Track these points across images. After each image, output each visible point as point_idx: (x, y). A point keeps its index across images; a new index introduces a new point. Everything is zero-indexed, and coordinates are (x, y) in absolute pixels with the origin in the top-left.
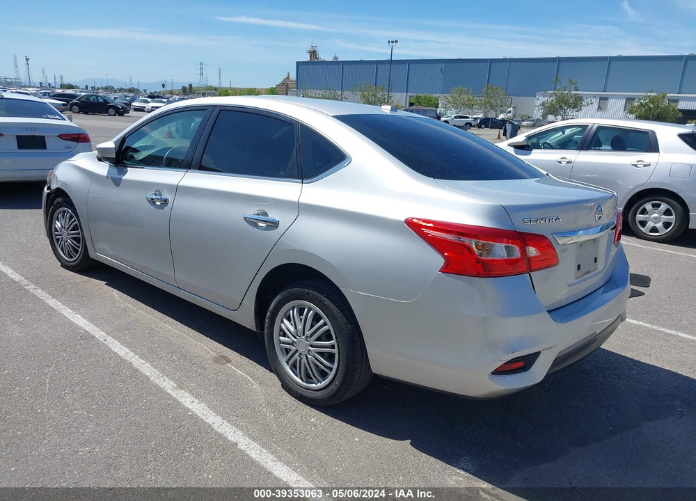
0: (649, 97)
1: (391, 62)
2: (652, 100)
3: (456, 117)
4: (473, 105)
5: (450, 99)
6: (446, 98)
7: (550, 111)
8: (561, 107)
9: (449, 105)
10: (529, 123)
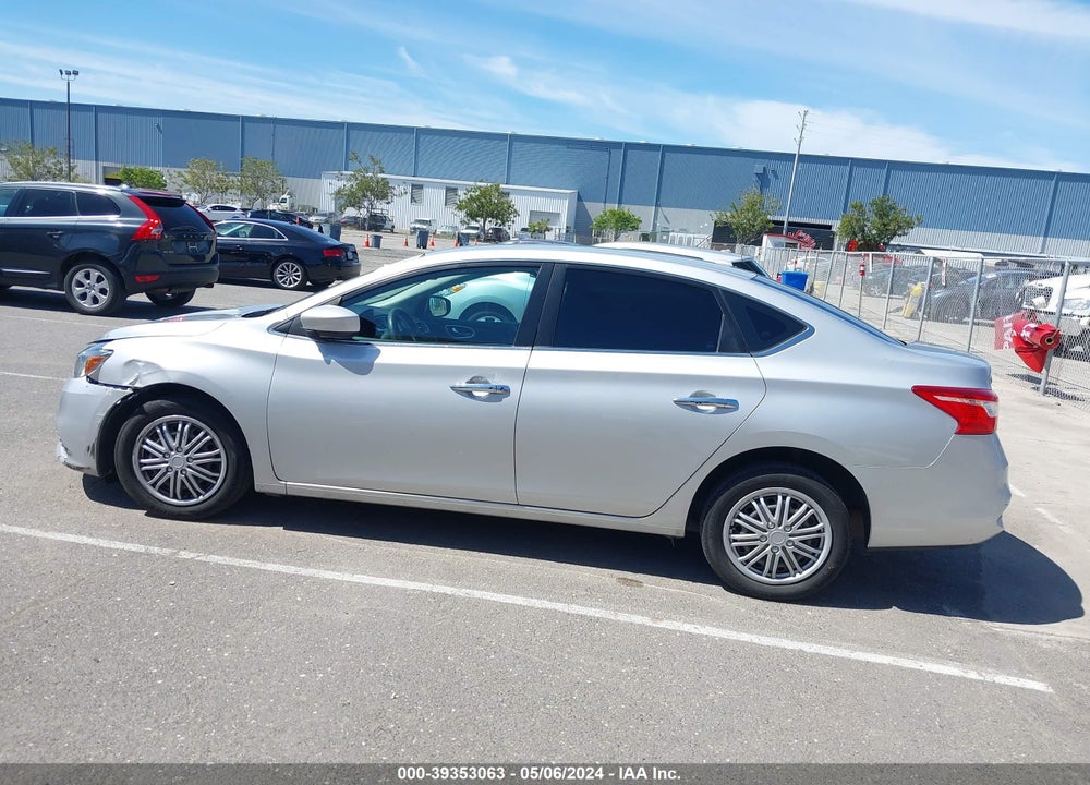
0: (479, 187)
1: (69, 107)
2: (485, 193)
3: (214, 208)
4: (227, 188)
5: (188, 176)
6: (180, 174)
7: (350, 201)
8: (365, 196)
9: (187, 187)
10: (320, 218)
